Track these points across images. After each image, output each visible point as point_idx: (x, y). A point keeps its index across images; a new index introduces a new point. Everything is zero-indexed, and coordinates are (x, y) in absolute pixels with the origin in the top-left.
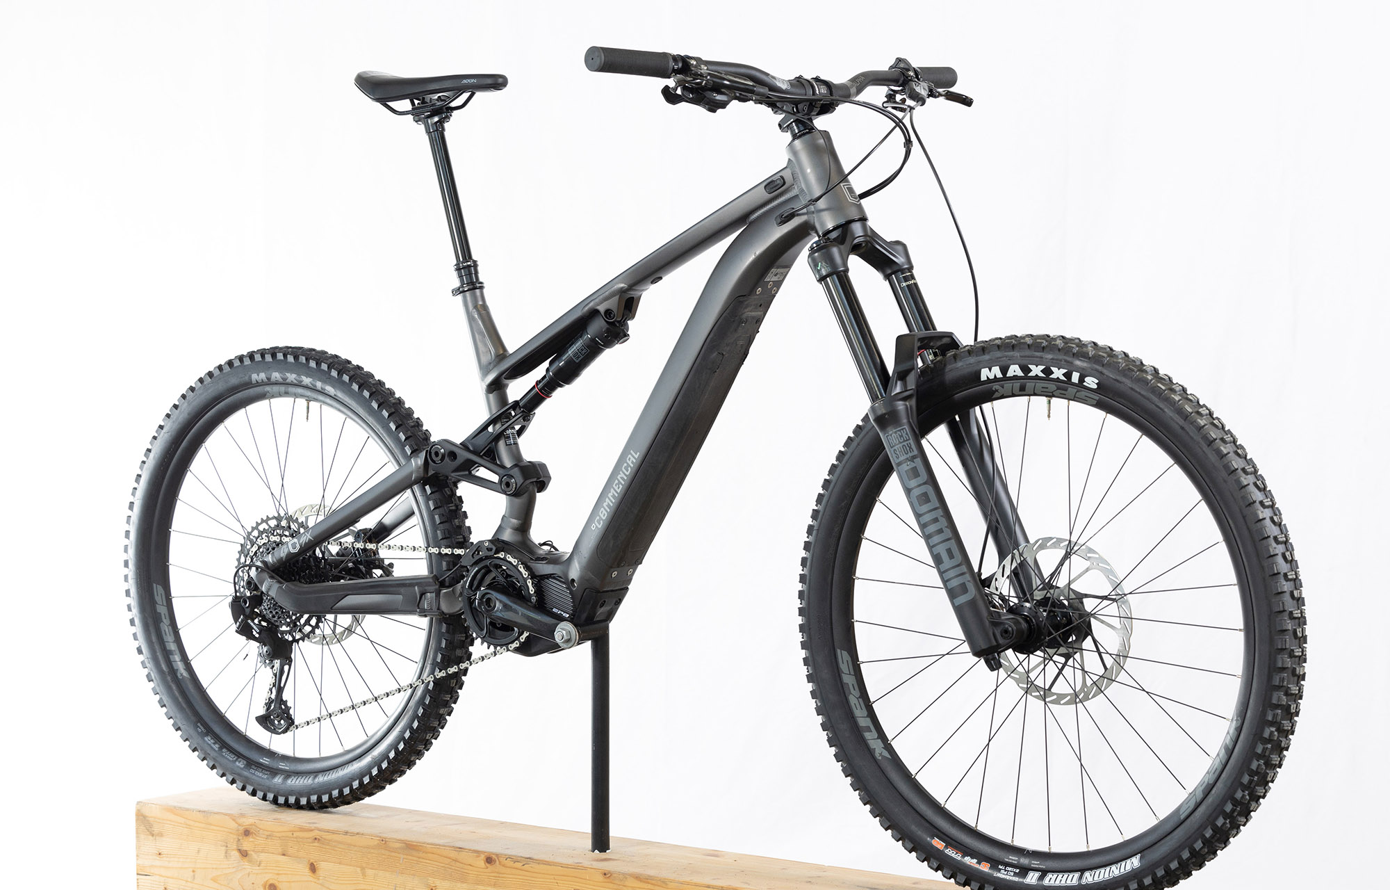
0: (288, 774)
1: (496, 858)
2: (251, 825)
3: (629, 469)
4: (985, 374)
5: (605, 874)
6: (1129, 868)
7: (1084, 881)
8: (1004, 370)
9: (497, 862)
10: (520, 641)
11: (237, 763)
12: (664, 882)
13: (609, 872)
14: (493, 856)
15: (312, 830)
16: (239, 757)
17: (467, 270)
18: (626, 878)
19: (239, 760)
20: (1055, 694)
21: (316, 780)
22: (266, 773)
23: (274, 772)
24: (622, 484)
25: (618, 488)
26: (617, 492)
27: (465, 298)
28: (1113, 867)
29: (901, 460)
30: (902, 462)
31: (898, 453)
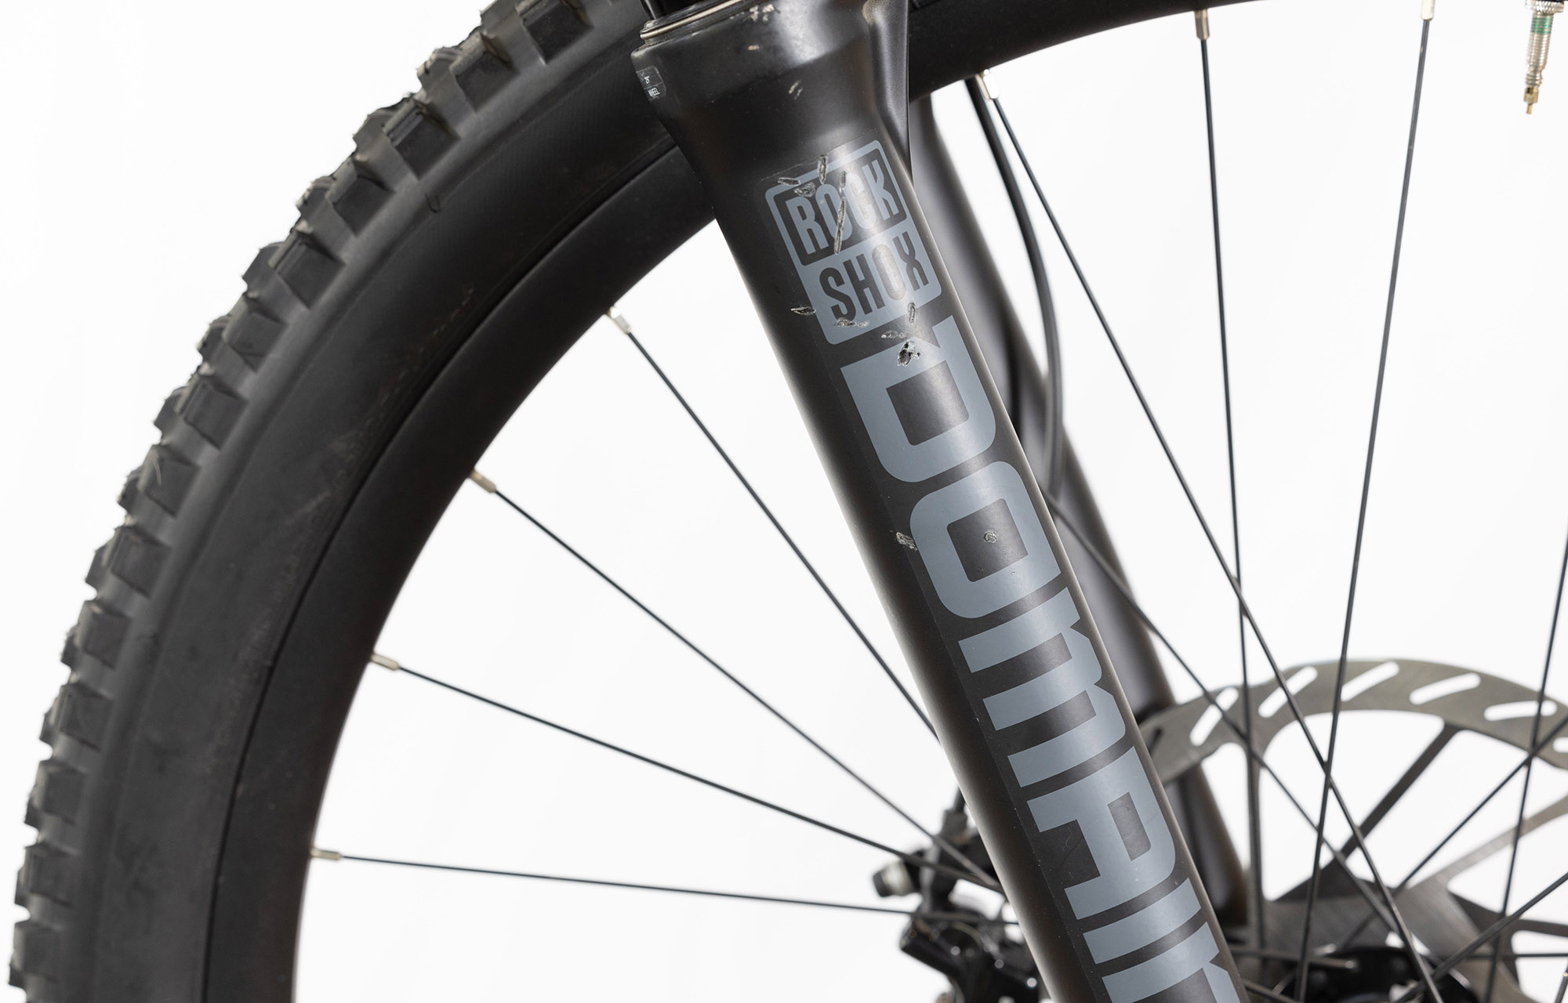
29: (863, 324)
30: (872, 343)
31: (848, 289)
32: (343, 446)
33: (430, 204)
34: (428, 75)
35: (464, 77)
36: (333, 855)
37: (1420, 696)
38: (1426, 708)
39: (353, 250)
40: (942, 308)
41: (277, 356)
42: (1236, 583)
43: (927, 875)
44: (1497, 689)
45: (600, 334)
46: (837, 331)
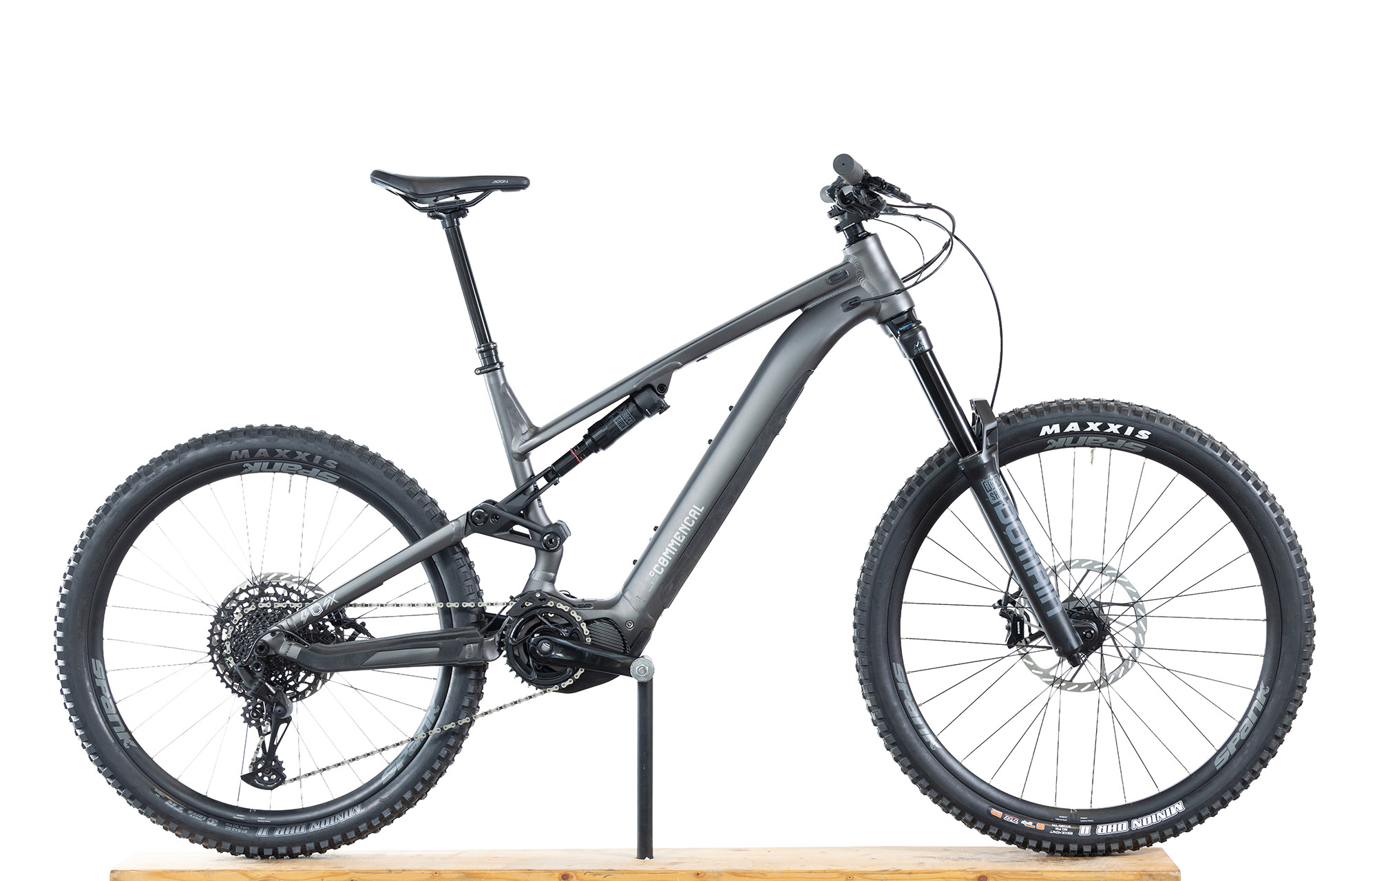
0: (272, 827)
1: (573, 874)
2: (268, 877)
3: (693, 521)
4: (1046, 430)
5: (698, 874)
6: (1174, 811)
7: (1133, 827)
8: (1063, 427)
9: (575, 877)
10: (574, 679)
11: (208, 823)
12: (763, 874)
13: (702, 872)
14: (570, 873)
15: (347, 873)
16: (208, 817)
17: (488, 352)
18: (721, 875)
19: (210, 819)
20: (1077, 684)
21: (311, 830)
22: (245, 828)
23: (255, 826)
24: (685, 535)
25: (681, 538)
26: (679, 543)
27: (488, 377)
28: (1159, 814)
29: (997, 501)
30: (998, 503)
31: (994, 496)
32: (908, 531)
33: (922, 491)
34: (918, 472)
35: (926, 471)
36: (905, 603)
37: (1083, 565)
38: (1084, 567)
39: (909, 499)
40: (1007, 498)
41: (897, 518)
42: (1051, 540)
43: (1003, 603)
44: (1095, 563)
45: (947, 513)
46: (993, 502)
